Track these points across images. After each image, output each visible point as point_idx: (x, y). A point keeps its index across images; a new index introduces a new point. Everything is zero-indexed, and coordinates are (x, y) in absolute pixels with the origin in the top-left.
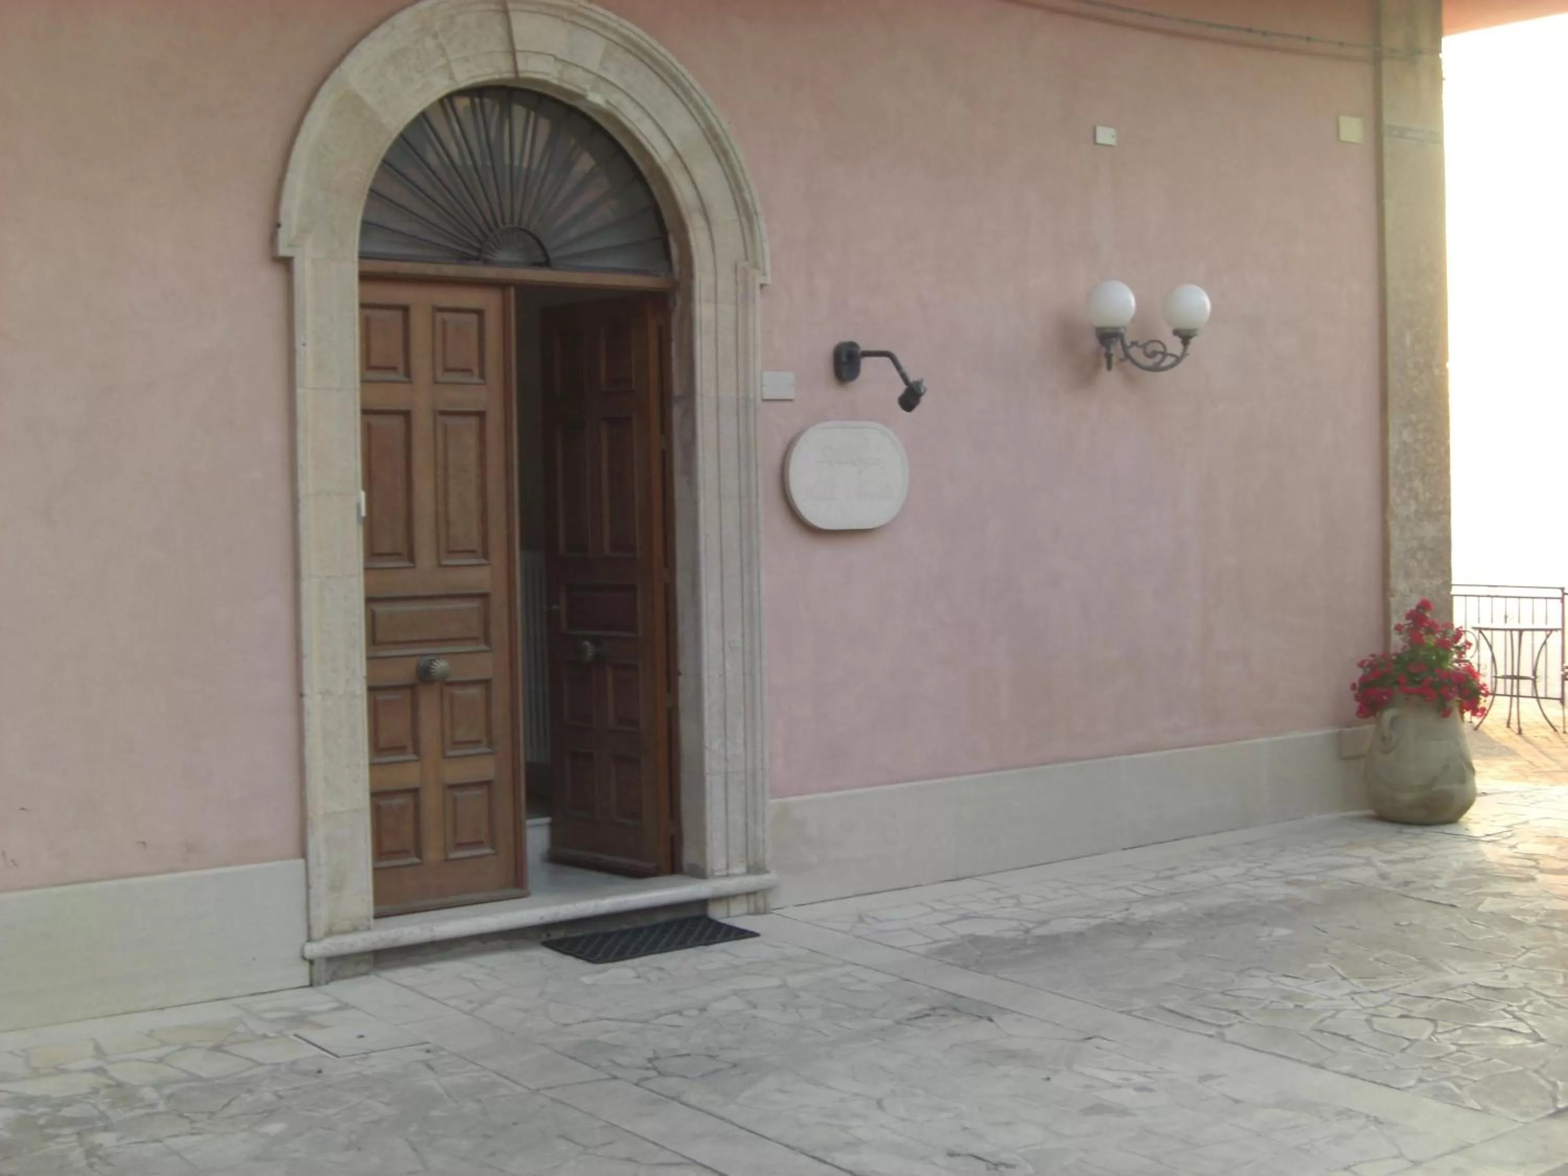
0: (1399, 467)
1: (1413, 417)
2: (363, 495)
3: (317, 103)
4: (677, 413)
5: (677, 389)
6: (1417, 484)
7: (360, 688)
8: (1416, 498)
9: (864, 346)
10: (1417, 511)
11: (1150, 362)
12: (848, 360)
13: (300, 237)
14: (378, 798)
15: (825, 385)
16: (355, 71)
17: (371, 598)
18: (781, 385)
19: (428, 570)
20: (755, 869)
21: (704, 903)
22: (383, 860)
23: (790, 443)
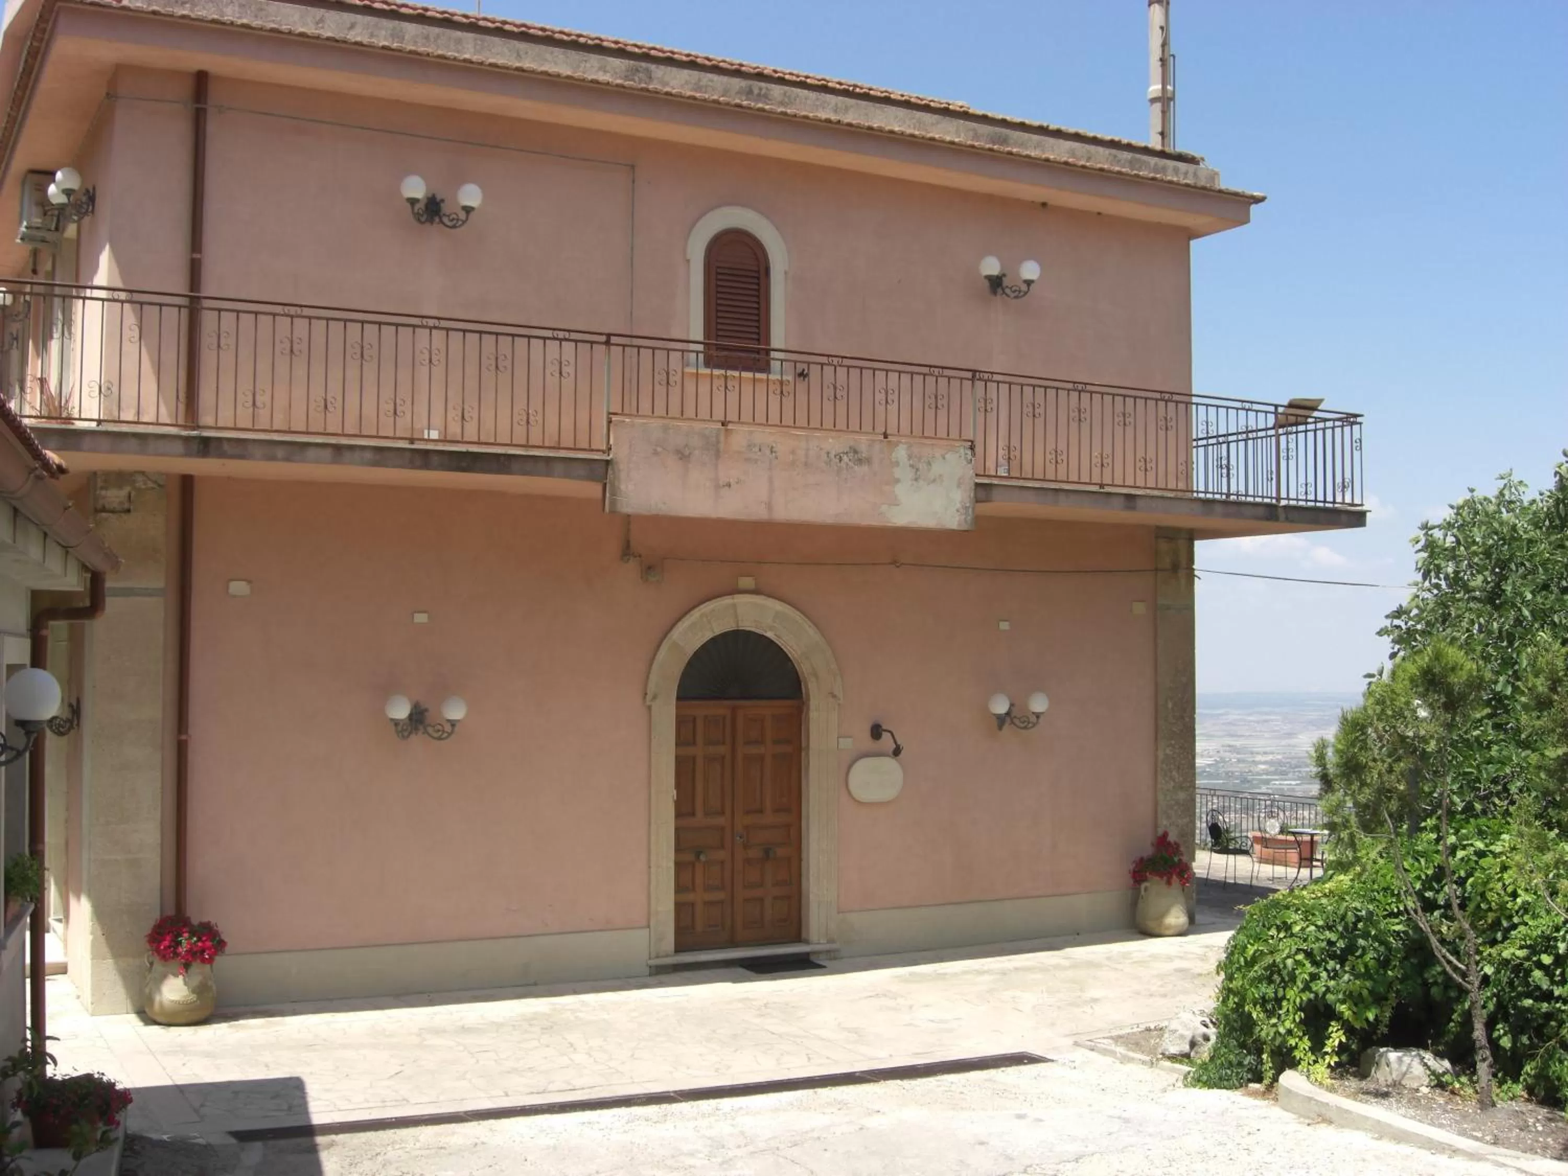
0: (1164, 766)
1: (1173, 742)
2: (675, 792)
3: (661, 648)
4: (803, 754)
5: (804, 745)
6: (1174, 773)
7: (672, 865)
8: (1174, 781)
9: (884, 727)
10: (1174, 787)
11: (1022, 725)
12: (876, 732)
13: (655, 697)
14: (679, 906)
15: (867, 742)
16: (676, 634)
17: (678, 830)
18: (846, 743)
19: (700, 819)
20: (831, 941)
21: (808, 954)
22: (680, 930)
23: (850, 767)
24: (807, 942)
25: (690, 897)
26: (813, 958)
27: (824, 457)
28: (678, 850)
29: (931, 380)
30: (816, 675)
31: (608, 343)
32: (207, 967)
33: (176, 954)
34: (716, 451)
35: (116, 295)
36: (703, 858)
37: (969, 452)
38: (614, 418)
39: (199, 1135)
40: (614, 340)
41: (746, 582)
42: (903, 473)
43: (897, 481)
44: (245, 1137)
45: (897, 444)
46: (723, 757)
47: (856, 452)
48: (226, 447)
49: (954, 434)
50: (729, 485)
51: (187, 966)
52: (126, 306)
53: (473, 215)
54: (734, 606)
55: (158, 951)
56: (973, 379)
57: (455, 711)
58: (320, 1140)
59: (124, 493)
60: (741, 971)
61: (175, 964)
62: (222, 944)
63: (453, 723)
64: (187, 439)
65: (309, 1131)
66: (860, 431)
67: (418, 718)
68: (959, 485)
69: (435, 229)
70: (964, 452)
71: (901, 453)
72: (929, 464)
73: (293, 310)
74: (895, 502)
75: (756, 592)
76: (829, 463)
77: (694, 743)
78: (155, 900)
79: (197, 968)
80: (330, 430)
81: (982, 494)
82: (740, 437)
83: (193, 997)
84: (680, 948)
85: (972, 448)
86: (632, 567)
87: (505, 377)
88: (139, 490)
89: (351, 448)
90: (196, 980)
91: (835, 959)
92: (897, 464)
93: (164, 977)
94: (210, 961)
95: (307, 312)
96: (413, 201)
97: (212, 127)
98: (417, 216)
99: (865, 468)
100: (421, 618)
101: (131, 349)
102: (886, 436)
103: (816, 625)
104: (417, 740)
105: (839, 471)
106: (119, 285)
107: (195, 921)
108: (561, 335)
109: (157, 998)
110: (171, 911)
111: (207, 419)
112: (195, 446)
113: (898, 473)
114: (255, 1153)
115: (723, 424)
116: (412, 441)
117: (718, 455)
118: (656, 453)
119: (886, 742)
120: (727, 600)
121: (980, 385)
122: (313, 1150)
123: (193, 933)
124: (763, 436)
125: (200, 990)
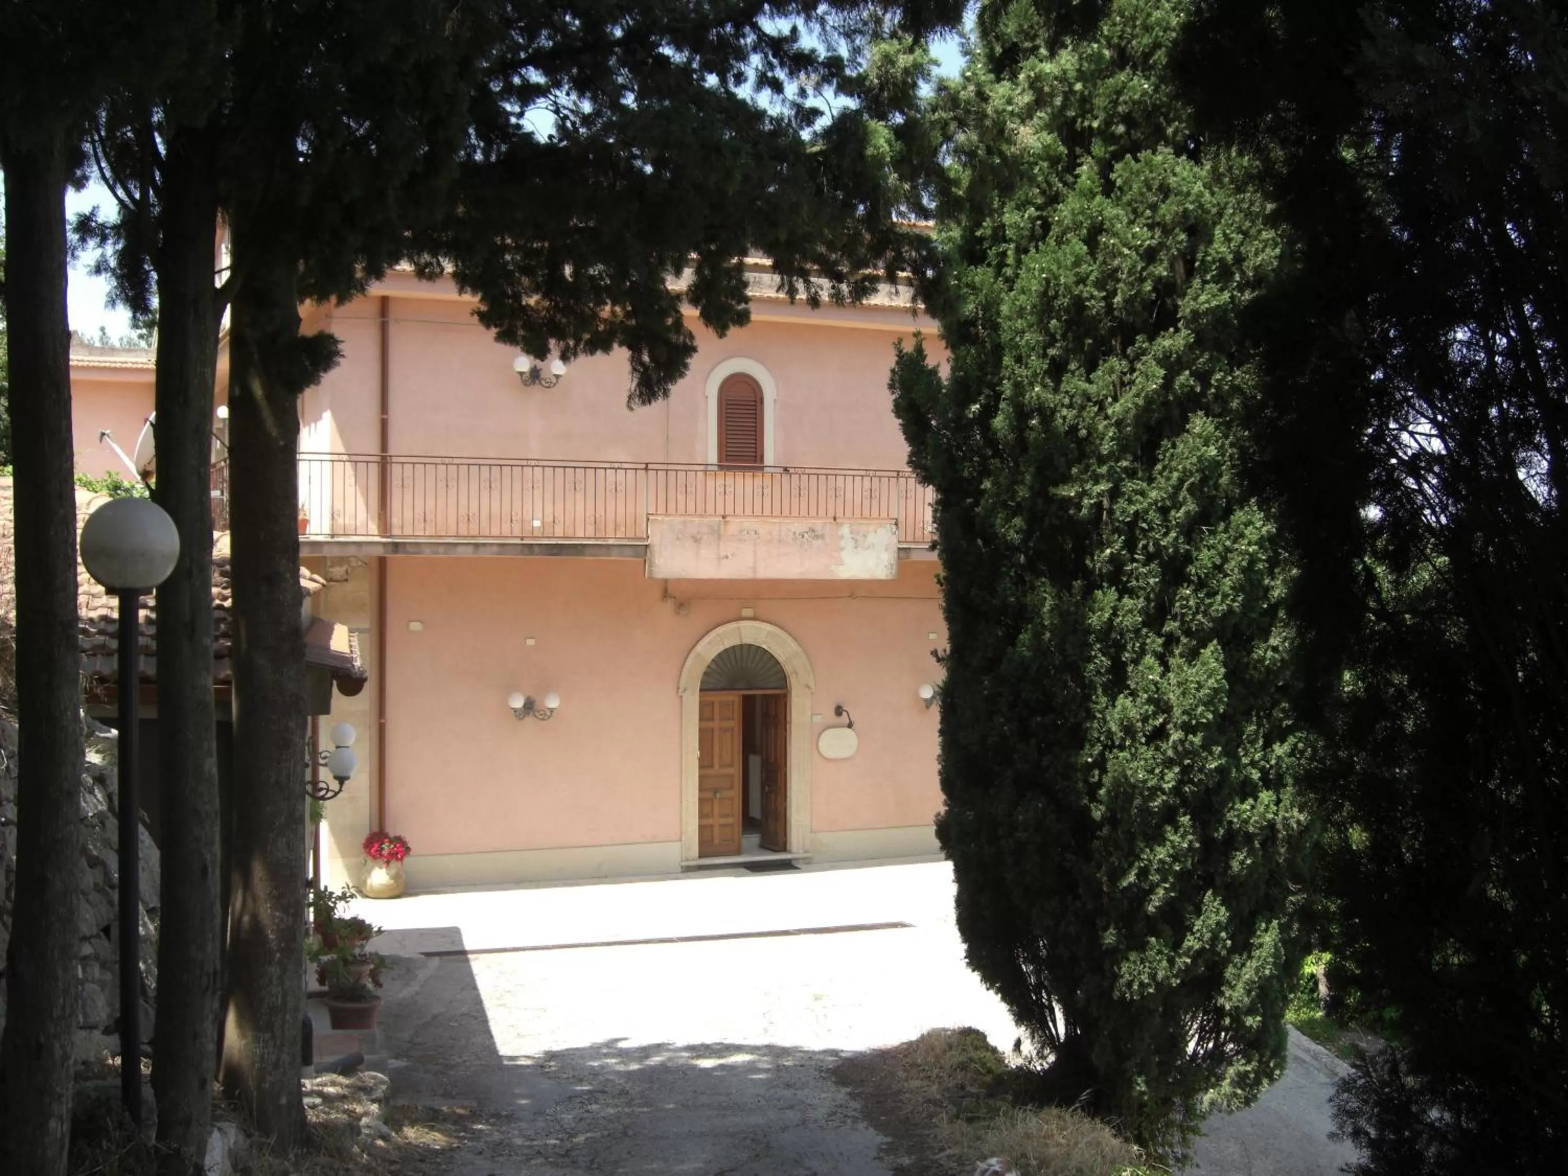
3: (689, 657)
4: (788, 726)
5: (788, 720)
7: (696, 800)
9: (843, 708)
12: (839, 711)
13: (685, 690)
14: (701, 828)
15: (832, 718)
16: (699, 648)
17: (701, 777)
18: (817, 719)
19: (716, 770)
20: (806, 852)
21: (790, 860)
22: (702, 843)
23: (820, 734)
24: (790, 852)
25: (710, 821)
26: (794, 863)
27: (791, 534)
28: (701, 789)
29: (867, 480)
30: (796, 673)
31: (646, 469)
32: (399, 864)
33: (381, 855)
34: (717, 534)
35: (341, 457)
36: (718, 795)
37: (894, 527)
38: (651, 518)
39: (404, 953)
40: (650, 466)
41: (747, 612)
42: (847, 543)
43: (842, 549)
44: (429, 955)
45: (842, 524)
46: (733, 729)
47: (813, 531)
48: (409, 548)
49: (884, 514)
50: (727, 557)
51: (388, 863)
52: (348, 464)
53: (560, 380)
54: (738, 628)
55: (370, 854)
56: (898, 477)
57: (553, 702)
58: (470, 956)
59: (344, 568)
60: (743, 870)
61: (381, 861)
62: (408, 849)
63: (552, 710)
64: (384, 544)
65: (464, 953)
66: (817, 516)
67: (529, 706)
68: (886, 550)
69: (537, 387)
70: (890, 527)
71: (845, 530)
72: (865, 536)
73: (447, 460)
74: (841, 563)
75: (754, 618)
76: (795, 539)
77: (713, 720)
78: (367, 822)
79: (394, 864)
80: (472, 533)
81: (903, 554)
82: (734, 525)
83: (392, 882)
84: (702, 855)
85: (896, 524)
86: (669, 605)
87: (580, 496)
88: (354, 568)
89: (484, 544)
90: (393, 871)
91: (809, 863)
92: (842, 537)
93: (373, 868)
94: (401, 859)
95: (456, 461)
96: (521, 374)
97: (394, 331)
98: (525, 383)
99: (820, 542)
100: (531, 642)
101: (350, 490)
102: (835, 519)
103: (795, 639)
104: (529, 720)
105: (802, 544)
106: (342, 450)
107: (392, 835)
108: (616, 465)
109: (369, 882)
110: (376, 829)
111: (396, 531)
112: (390, 548)
113: (842, 543)
114: (436, 961)
115: (724, 517)
116: (522, 538)
117: (719, 537)
118: (678, 539)
119: (844, 719)
120: (734, 625)
121: (902, 480)
122: (467, 961)
123: (391, 842)
124: (750, 524)
125: (396, 877)
